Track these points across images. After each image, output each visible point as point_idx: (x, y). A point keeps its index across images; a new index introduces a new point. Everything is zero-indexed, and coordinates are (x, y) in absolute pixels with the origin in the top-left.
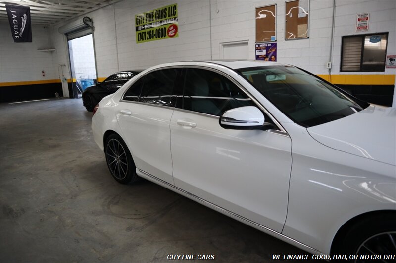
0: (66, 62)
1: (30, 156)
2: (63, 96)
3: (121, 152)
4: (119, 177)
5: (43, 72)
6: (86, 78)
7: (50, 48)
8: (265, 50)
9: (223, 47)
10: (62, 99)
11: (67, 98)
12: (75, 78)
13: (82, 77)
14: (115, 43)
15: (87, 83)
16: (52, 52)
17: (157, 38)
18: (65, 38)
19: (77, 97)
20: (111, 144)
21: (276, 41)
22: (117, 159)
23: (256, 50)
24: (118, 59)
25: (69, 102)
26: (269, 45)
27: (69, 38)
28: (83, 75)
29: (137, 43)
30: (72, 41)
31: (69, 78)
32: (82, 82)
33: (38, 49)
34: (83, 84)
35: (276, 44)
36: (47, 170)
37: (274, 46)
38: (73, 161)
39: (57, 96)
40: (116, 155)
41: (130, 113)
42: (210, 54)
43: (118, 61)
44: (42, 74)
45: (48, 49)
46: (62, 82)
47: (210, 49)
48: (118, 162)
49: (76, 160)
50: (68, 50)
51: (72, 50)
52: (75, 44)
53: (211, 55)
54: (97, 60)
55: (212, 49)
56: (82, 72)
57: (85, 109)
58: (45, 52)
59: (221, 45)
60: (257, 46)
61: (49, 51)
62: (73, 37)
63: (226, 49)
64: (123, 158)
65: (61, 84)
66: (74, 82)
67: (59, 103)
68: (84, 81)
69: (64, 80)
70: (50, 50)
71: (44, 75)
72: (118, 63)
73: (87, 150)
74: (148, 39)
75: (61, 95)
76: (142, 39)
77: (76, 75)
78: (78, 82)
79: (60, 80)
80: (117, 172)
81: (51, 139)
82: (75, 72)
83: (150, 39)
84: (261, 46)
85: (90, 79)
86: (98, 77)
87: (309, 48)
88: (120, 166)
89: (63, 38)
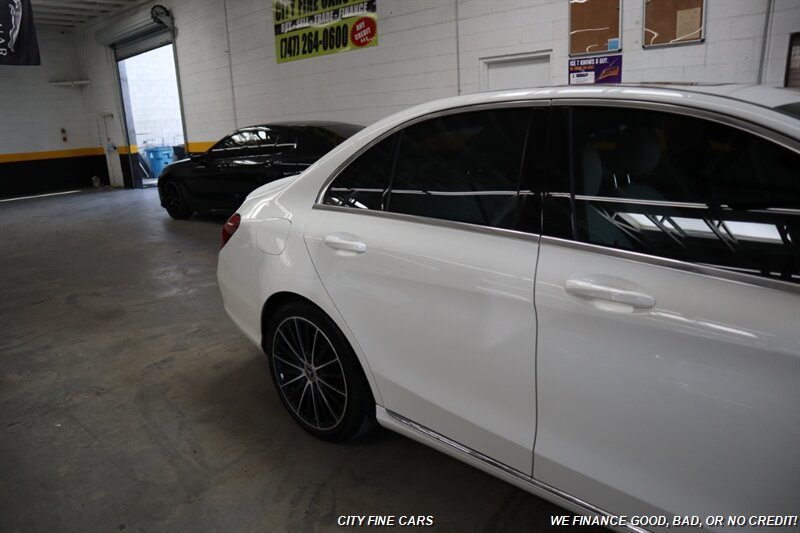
0: (113, 108)
1: (48, 347)
2: (109, 184)
3: (323, 355)
4: (314, 423)
5: (63, 131)
6: (157, 143)
7: (77, 78)
8: (593, 73)
9: (486, 66)
10: (108, 190)
11: (118, 188)
12: (136, 143)
13: (149, 143)
14: (228, 64)
15: (160, 155)
16: (81, 87)
17: (325, 49)
18: (111, 54)
19: (141, 186)
20: (289, 329)
21: (620, 51)
22: (309, 374)
23: (570, 72)
24: (234, 98)
25: (124, 197)
26: (602, 61)
27: (120, 54)
28: (149, 137)
29: (279, 62)
30: (127, 61)
31: (121, 143)
32: (149, 151)
33: (51, 81)
34: (152, 156)
35: (620, 57)
36: (98, 394)
37: (616, 61)
38: (164, 361)
39: (96, 184)
40: (306, 363)
41: (361, 245)
42: (456, 83)
43: (234, 105)
44: (61, 136)
45: (72, 81)
46: (106, 153)
47: (456, 72)
48: (309, 382)
49: (171, 359)
50: (118, 81)
51: (126, 81)
52: (133, 67)
53: (459, 85)
54: (185, 103)
55: (461, 72)
56: (149, 131)
57: (165, 213)
58: (66, 86)
59: (482, 62)
60: (573, 64)
61: (76, 85)
62: (128, 52)
63: (493, 71)
64: (330, 374)
65: (105, 156)
66: (132, 152)
67: (103, 199)
68: (155, 151)
69: (112, 149)
70: (76, 83)
71: (65, 139)
72: (235, 110)
73: (195, 326)
74: (304, 52)
75: (106, 182)
76: (290, 52)
77: (137, 137)
78: (141, 152)
79: (102, 149)
80: (306, 409)
81: (96, 294)
82: (134, 131)
83: (310, 51)
84: (583, 63)
85: (165, 145)
86: (189, 141)
87: (705, 65)
88: (317, 394)
89: (105, 55)
